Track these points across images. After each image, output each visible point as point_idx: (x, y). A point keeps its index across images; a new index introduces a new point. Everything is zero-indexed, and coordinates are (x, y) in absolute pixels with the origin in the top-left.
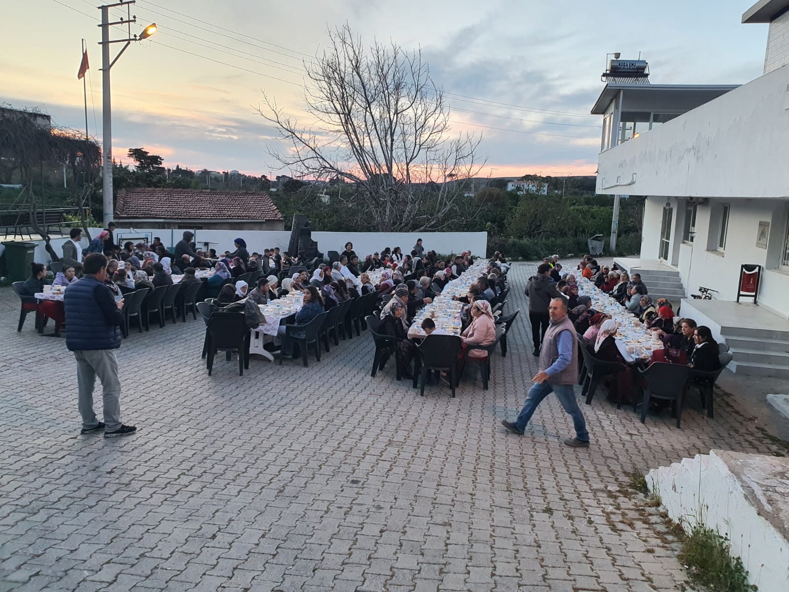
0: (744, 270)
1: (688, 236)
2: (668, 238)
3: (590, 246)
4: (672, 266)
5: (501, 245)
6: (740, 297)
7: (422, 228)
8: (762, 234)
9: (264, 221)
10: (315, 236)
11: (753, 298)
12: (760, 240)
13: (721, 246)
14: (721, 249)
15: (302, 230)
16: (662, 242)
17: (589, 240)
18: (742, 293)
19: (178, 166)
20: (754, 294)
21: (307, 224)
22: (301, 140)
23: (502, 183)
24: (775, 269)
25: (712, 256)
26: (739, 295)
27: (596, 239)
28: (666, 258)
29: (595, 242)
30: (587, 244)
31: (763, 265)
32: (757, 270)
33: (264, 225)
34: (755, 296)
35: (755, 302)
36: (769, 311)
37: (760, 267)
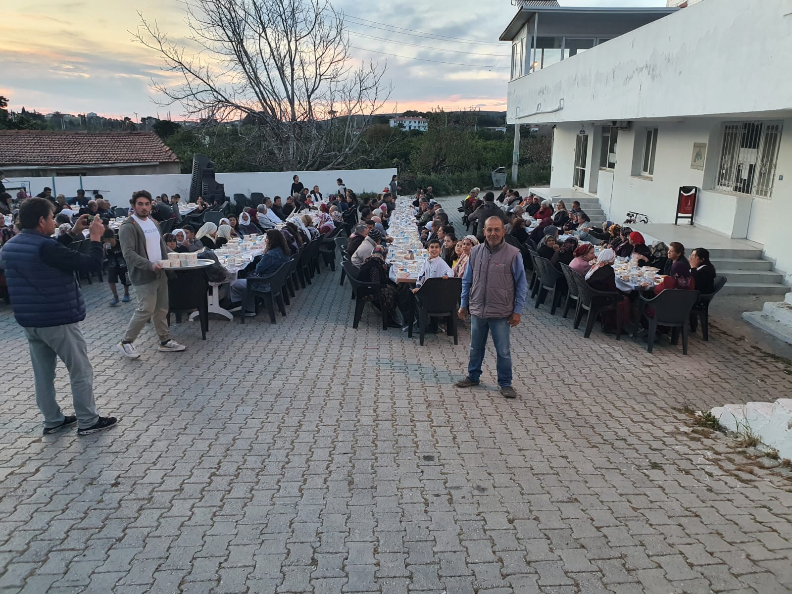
0: (682, 192)
1: (605, 163)
2: (584, 165)
3: (494, 179)
4: (590, 194)
5: (410, 182)
6: (678, 219)
7: (329, 166)
8: (698, 156)
9: (158, 163)
10: (220, 178)
11: (690, 220)
12: (695, 161)
13: (645, 170)
14: (646, 174)
15: (204, 171)
16: (576, 171)
17: (493, 173)
18: (680, 215)
19: (23, 109)
20: (690, 215)
21: (209, 165)
22: (190, 71)
23: (384, 119)
24: (711, 189)
25: (636, 180)
26: (677, 217)
27: (500, 171)
28: (582, 186)
29: (499, 175)
30: (490, 177)
31: (700, 185)
32: (693, 191)
33: (158, 168)
34: (692, 218)
35: (692, 223)
36: (708, 231)
37: (696, 188)
